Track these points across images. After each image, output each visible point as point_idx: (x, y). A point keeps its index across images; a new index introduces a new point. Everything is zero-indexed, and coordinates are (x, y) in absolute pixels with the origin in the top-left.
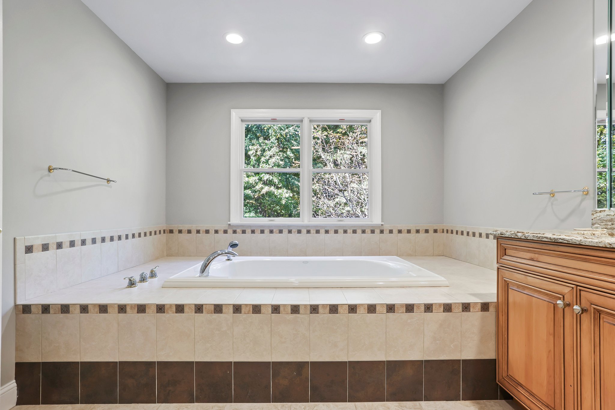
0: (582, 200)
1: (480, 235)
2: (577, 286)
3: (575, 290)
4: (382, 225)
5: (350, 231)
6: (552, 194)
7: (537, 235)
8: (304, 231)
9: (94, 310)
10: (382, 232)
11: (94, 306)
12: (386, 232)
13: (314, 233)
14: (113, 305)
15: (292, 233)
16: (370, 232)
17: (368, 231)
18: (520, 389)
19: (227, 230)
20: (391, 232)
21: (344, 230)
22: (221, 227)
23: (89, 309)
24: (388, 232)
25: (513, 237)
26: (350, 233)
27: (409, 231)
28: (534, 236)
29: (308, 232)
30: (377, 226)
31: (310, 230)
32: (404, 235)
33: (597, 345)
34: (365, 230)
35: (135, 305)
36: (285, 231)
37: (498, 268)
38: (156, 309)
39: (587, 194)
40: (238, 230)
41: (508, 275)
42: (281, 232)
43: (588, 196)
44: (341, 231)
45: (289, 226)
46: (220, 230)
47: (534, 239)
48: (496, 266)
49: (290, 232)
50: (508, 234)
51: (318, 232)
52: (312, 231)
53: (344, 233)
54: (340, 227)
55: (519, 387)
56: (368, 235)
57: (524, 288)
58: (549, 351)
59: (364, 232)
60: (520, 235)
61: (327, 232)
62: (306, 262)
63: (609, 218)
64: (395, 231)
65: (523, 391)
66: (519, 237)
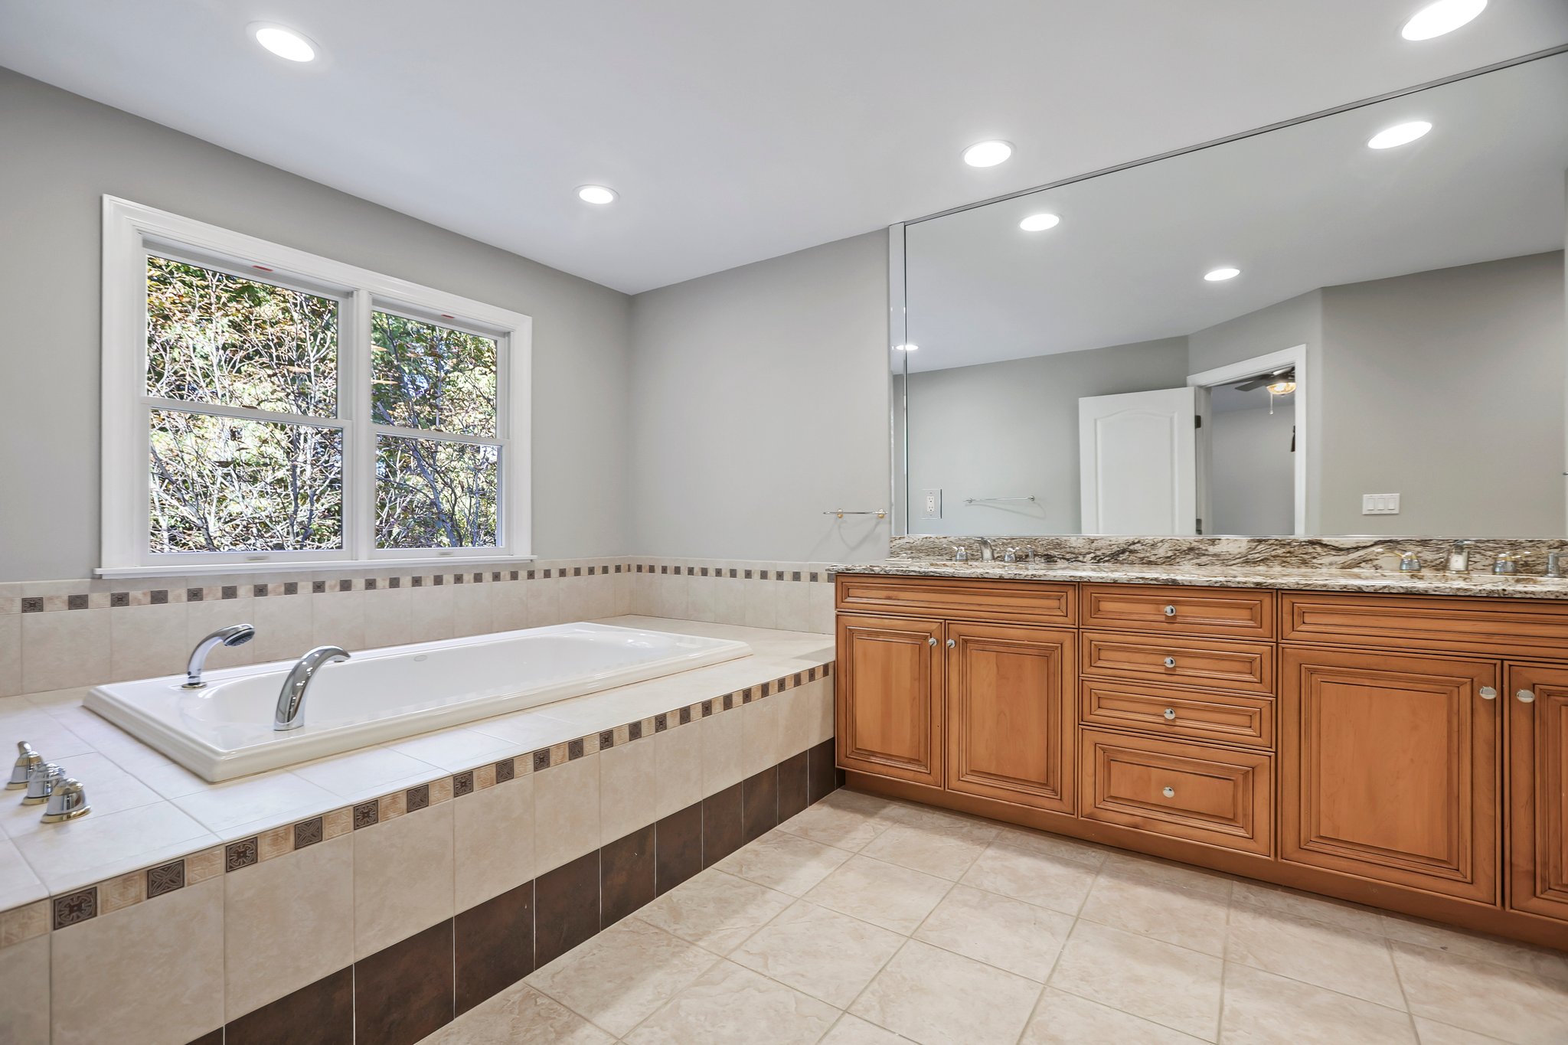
0: (876, 525)
1: (719, 573)
2: (946, 620)
3: (943, 624)
4: (531, 560)
5: (468, 577)
6: (840, 515)
7: (901, 569)
8: (359, 583)
9: (122, 894)
10: (531, 575)
11: (125, 880)
12: (539, 574)
13: (384, 588)
14: (208, 851)
15: (324, 591)
16: (508, 577)
17: (505, 574)
18: (873, 759)
19: (87, 596)
20: (547, 574)
21: (455, 575)
22: (56, 586)
23: (99, 902)
24: (542, 574)
25: (866, 572)
26: (469, 582)
27: (577, 572)
28: (897, 571)
29: (371, 584)
30: (522, 564)
31: (375, 580)
32: (570, 579)
33: (963, 675)
34: (499, 573)
35: (289, 828)
36: (305, 588)
37: (837, 616)
38: (352, 819)
39: (882, 517)
40: (134, 594)
41: (854, 622)
42: (291, 589)
43: (883, 520)
44: (448, 578)
45: (315, 573)
46: (51, 599)
47: (898, 573)
48: (834, 612)
49: (319, 587)
50: (858, 569)
51: (394, 583)
52: (380, 583)
53: (455, 583)
54: (448, 568)
55: (872, 758)
56: (506, 584)
57: (878, 634)
58: (914, 699)
59: (496, 577)
60: (877, 570)
61: (417, 582)
62: (420, 658)
63: (908, 545)
64: (555, 573)
65: (878, 760)
66: (877, 572)
